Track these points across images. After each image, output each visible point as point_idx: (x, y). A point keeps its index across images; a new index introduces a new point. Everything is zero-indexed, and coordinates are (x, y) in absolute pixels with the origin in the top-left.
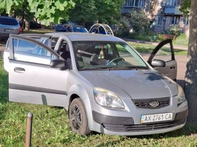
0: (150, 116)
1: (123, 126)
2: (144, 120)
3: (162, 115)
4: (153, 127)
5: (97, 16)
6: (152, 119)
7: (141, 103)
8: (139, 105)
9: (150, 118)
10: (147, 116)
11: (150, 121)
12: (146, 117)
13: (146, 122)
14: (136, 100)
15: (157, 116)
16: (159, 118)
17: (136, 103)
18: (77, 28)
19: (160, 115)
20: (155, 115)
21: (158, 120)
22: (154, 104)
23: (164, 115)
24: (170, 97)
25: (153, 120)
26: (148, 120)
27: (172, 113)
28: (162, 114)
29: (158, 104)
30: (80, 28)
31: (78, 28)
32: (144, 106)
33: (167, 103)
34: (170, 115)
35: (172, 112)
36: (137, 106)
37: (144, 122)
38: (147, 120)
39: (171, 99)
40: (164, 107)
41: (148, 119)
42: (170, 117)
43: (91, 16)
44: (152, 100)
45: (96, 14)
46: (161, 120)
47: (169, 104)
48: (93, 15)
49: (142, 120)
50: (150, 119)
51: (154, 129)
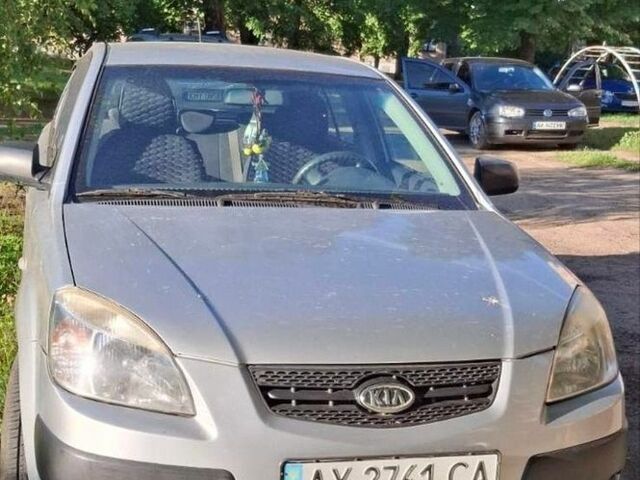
3: (429, 469)
5: (589, 18)
7: (297, 389)
8: (289, 401)
10: (326, 469)
12: (318, 476)
14: (268, 370)
15: (394, 468)
17: (265, 389)
18: (502, 70)
19: (412, 468)
20: (380, 464)
22: (381, 395)
24: (499, 360)
27: (495, 457)
28: (424, 463)
29: (405, 397)
30: (513, 69)
31: (505, 70)
32: (316, 407)
33: (471, 397)
34: (481, 468)
35: (496, 452)
36: (272, 403)
39: (506, 370)
40: (447, 416)
43: (561, 23)
44: (369, 376)
45: (581, 9)
47: (489, 404)
48: (571, 14)
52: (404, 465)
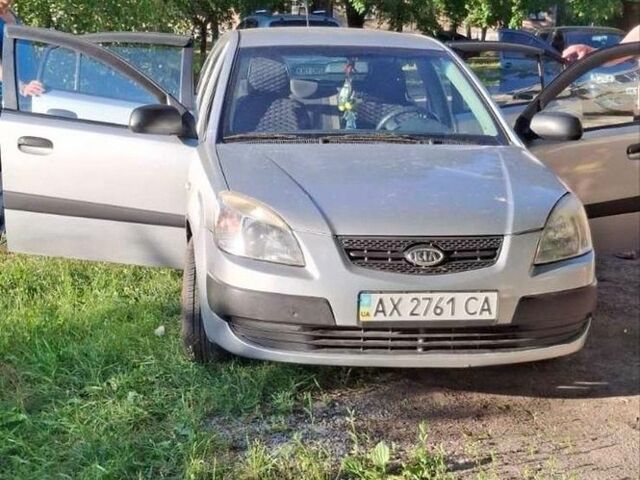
0: (397, 297)
1: (296, 328)
2: (369, 313)
3: (452, 300)
4: (420, 341)
6: (409, 313)
7: (368, 251)
8: (363, 258)
9: (400, 307)
10: (386, 297)
11: (395, 318)
12: (381, 302)
13: (381, 318)
14: (350, 239)
15: (430, 299)
16: (437, 307)
17: (348, 251)
18: (594, 39)
19: (441, 299)
20: (420, 296)
21: (431, 317)
22: (422, 255)
23: (461, 298)
24: (502, 235)
25: (412, 314)
26: (388, 314)
27: (496, 294)
28: (449, 296)
29: (438, 256)
30: (606, 37)
31: (599, 38)
32: (380, 262)
33: (482, 258)
34: (486, 300)
35: (496, 291)
36: (352, 259)
37: (372, 318)
38: (383, 311)
39: (506, 243)
40: (465, 269)
41: (389, 310)
42: (489, 310)
44: (415, 243)
46: (447, 316)
47: (494, 263)
49: (363, 309)
50: (395, 307)
51: (426, 349)
52: (436, 297)
